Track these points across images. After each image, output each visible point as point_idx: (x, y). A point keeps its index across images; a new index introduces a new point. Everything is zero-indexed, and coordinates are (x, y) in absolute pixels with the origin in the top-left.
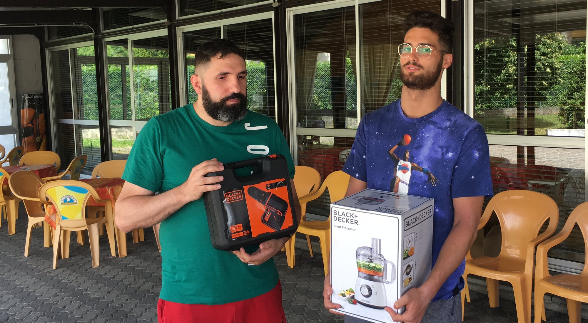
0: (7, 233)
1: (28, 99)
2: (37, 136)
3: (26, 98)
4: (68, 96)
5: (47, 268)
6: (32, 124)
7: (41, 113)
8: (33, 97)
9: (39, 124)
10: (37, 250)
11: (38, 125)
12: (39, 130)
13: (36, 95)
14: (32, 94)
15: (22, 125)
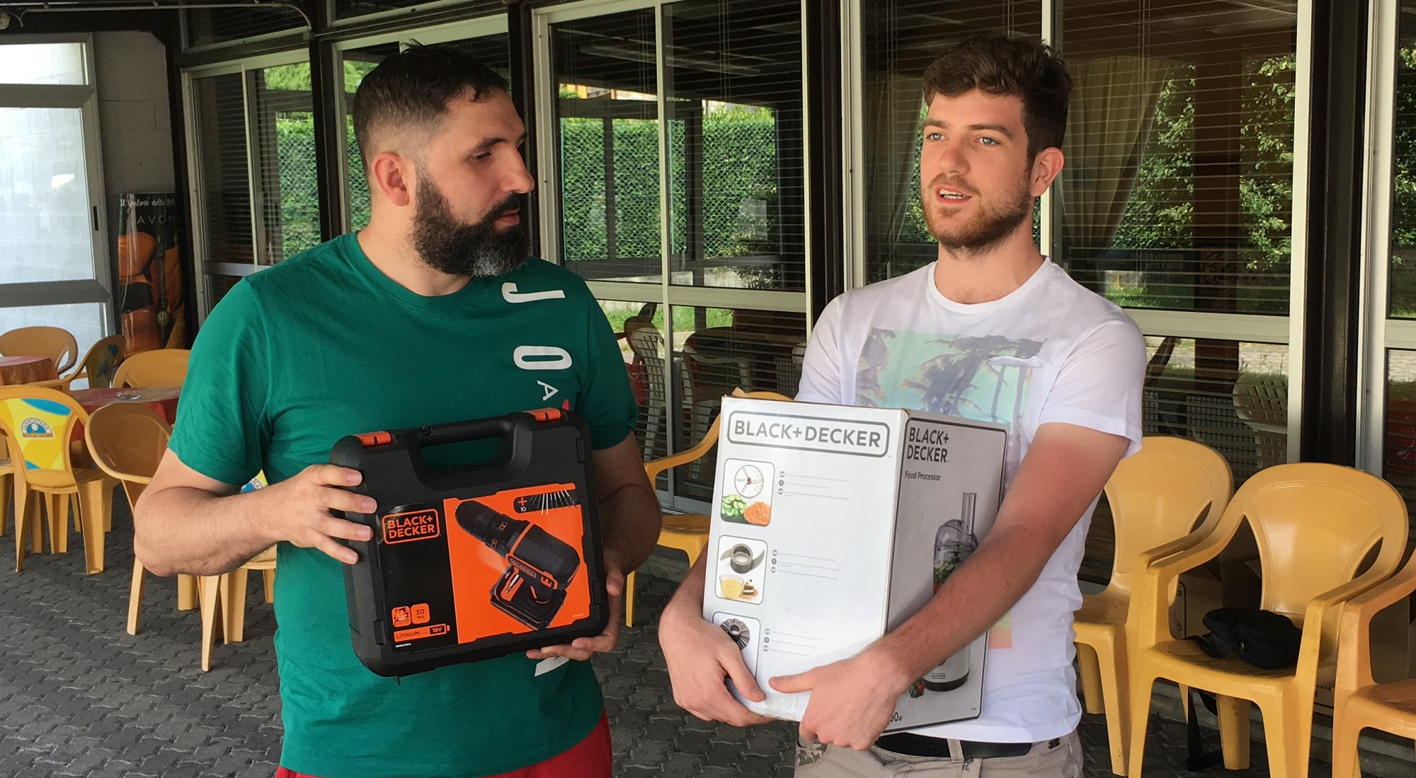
0: (83, 569)
1: (137, 208)
2: (159, 309)
3: (132, 204)
4: (242, 201)
5: (187, 667)
6: (148, 277)
7: (171, 246)
8: (150, 203)
9: (164, 277)
10: (159, 617)
11: (161, 280)
12: (165, 293)
13: (156, 197)
14: (147, 195)
15: (120, 279)
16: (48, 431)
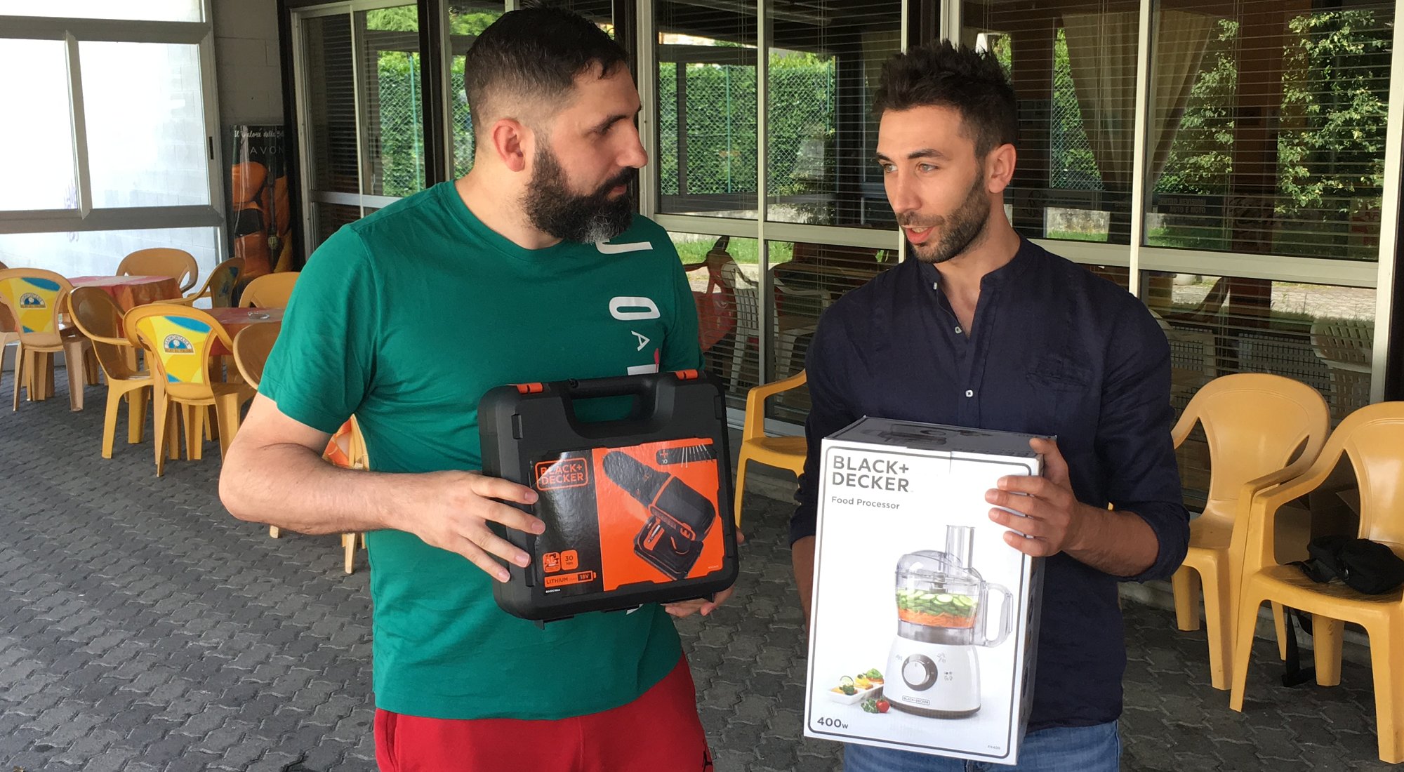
1: (249, 139)
2: (269, 234)
3: (245, 135)
4: (346, 135)
5: (332, 569)
6: (260, 204)
7: (280, 175)
8: (262, 135)
9: (274, 204)
11: (272, 206)
12: (275, 219)
13: (268, 129)
14: (259, 127)
15: (234, 205)
16: (189, 347)
